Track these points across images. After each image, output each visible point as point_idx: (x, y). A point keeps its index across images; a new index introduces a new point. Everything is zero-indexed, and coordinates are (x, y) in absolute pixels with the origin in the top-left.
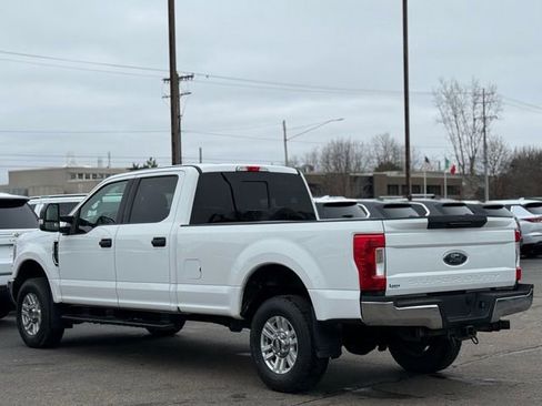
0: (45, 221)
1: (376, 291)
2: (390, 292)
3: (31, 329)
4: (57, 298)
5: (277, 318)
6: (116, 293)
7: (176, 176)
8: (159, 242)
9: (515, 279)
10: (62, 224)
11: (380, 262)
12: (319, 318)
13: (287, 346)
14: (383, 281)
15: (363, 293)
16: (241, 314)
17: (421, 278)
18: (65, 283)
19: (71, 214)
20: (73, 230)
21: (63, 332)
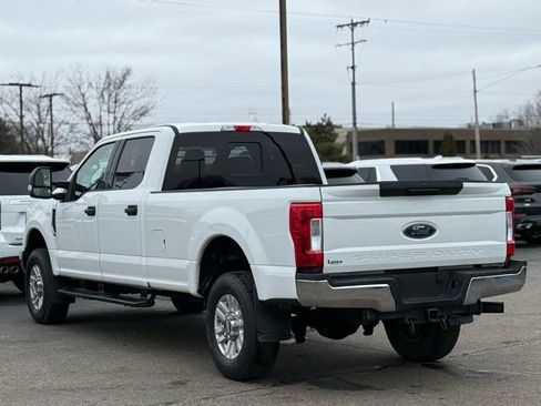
0: (34, 187)
1: (312, 268)
2: (328, 268)
3: (37, 303)
4: (57, 270)
5: (228, 296)
6: (100, 266)
7: (153, 137)
8: (132, 211)
9: (505, 255)
10: (59, 191)
11: (316, 234)
12: (260, 298)
13: (236, 328)
14: (320, 257)
15: (299, 270)
16: (198, 291)
17: (372, 253)
18: (61, 253)
19: (69, 180)
20: (69, 196)
21: (68, 306)
